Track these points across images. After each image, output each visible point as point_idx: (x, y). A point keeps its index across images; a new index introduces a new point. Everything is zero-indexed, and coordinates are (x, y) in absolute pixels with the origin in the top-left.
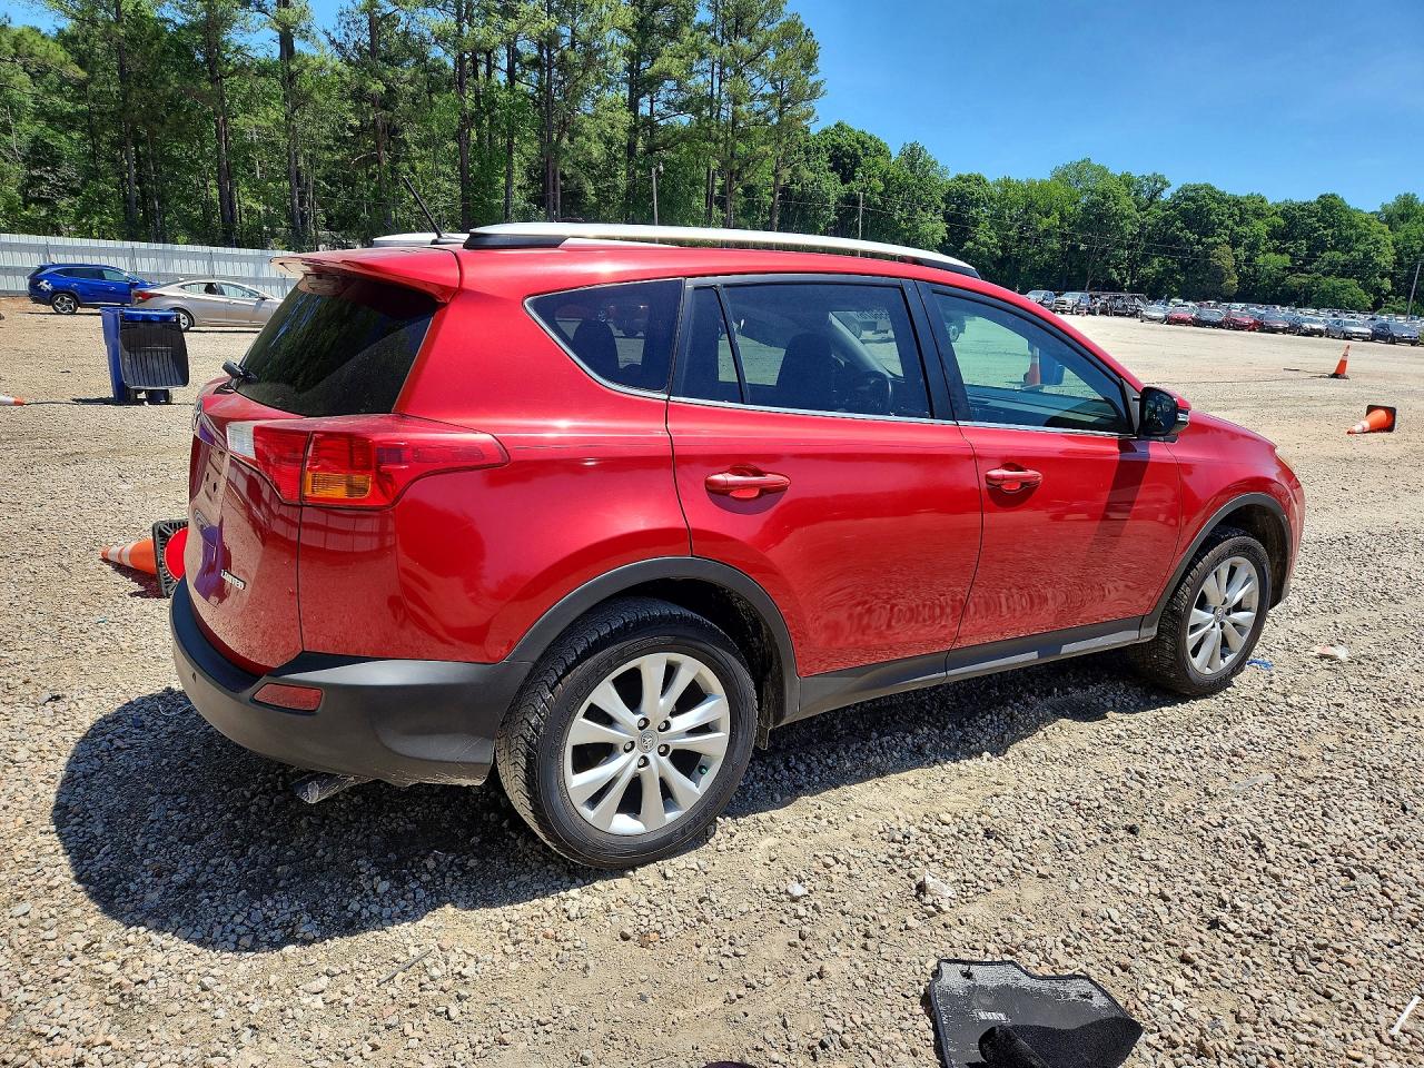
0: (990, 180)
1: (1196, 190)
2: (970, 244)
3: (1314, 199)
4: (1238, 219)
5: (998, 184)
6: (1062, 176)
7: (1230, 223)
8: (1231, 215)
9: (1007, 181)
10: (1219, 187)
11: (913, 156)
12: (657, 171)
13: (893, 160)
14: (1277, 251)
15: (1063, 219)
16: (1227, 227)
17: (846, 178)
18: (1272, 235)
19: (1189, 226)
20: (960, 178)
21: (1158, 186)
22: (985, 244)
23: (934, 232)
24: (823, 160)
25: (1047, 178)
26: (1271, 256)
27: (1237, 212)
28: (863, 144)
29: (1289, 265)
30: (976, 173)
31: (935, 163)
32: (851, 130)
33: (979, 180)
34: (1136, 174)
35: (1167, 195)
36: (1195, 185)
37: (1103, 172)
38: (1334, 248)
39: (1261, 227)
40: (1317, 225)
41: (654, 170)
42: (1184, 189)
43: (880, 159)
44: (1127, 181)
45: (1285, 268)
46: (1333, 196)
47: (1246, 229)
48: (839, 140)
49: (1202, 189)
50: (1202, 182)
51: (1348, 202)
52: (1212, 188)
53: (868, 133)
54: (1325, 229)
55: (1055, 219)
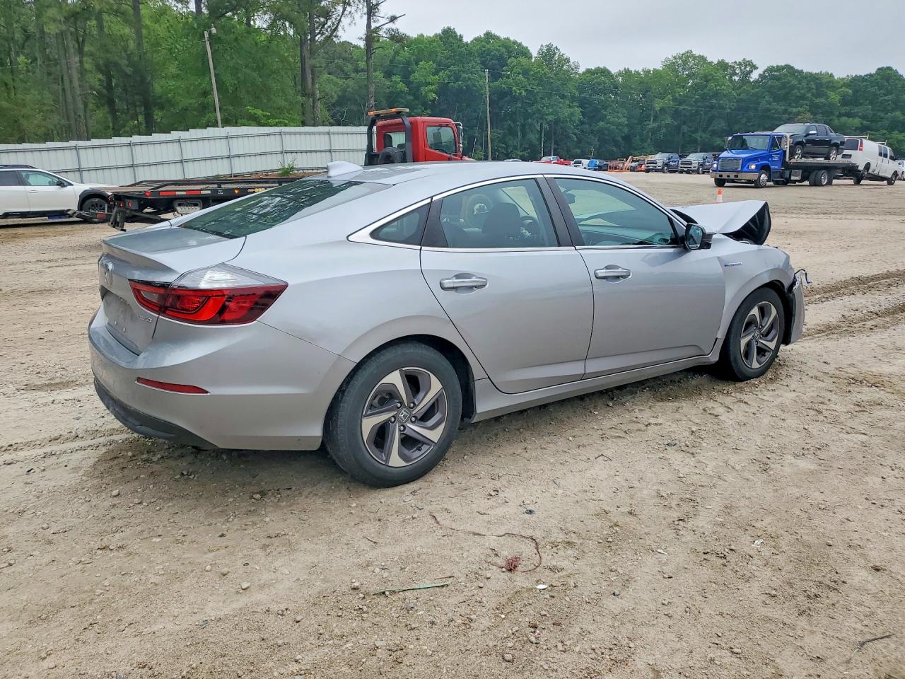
0: (614, 71)
1: (779, 69)
2: (601, 124)
3: (873, 72)
4: (814, 91)
5: (620, 74)
6: (671, 66)
7: (809, 95)
8: (809, 90)
9: (627, 71)
10: (797, 67)
11: (549, 54)
12: (210, 34)
13: (533, 60)
14: (849, 115)
15: (675, 99)
16: (806, 99)
17: (495, 76)
18: (845, 102)
19: (777, 99)
20: (588, 71)
21: (748, 69)
22: (613, 124)
23: (572, 114)
24: (475, 63)
25: (659, 67)
26: (844, 119)
27: (814, 86)
28: (506, 47)
29: (859, 125)
30: (602, 66)
31: (567, 60)
32: (498, 38)
33: (604, 72)
34: (730, 61)
35: (755, 76)
36: (777, 66)
37: (702, 59)
38: (893, 110)
39: (834, 97)
40: (879, 93)
41: (206, 34)
42: (770, 69)
43: (523, 60)
44: (723, 65)
45: (856, 128)
46: (889, 68)
47: (823, 100)
48: (488, 46)
49: (783, 68)
50: (783, 64)
51: (901, 72)
52: (792, 68)
53: (512, 39)
54: (885, 95)
55: (668, 101)
